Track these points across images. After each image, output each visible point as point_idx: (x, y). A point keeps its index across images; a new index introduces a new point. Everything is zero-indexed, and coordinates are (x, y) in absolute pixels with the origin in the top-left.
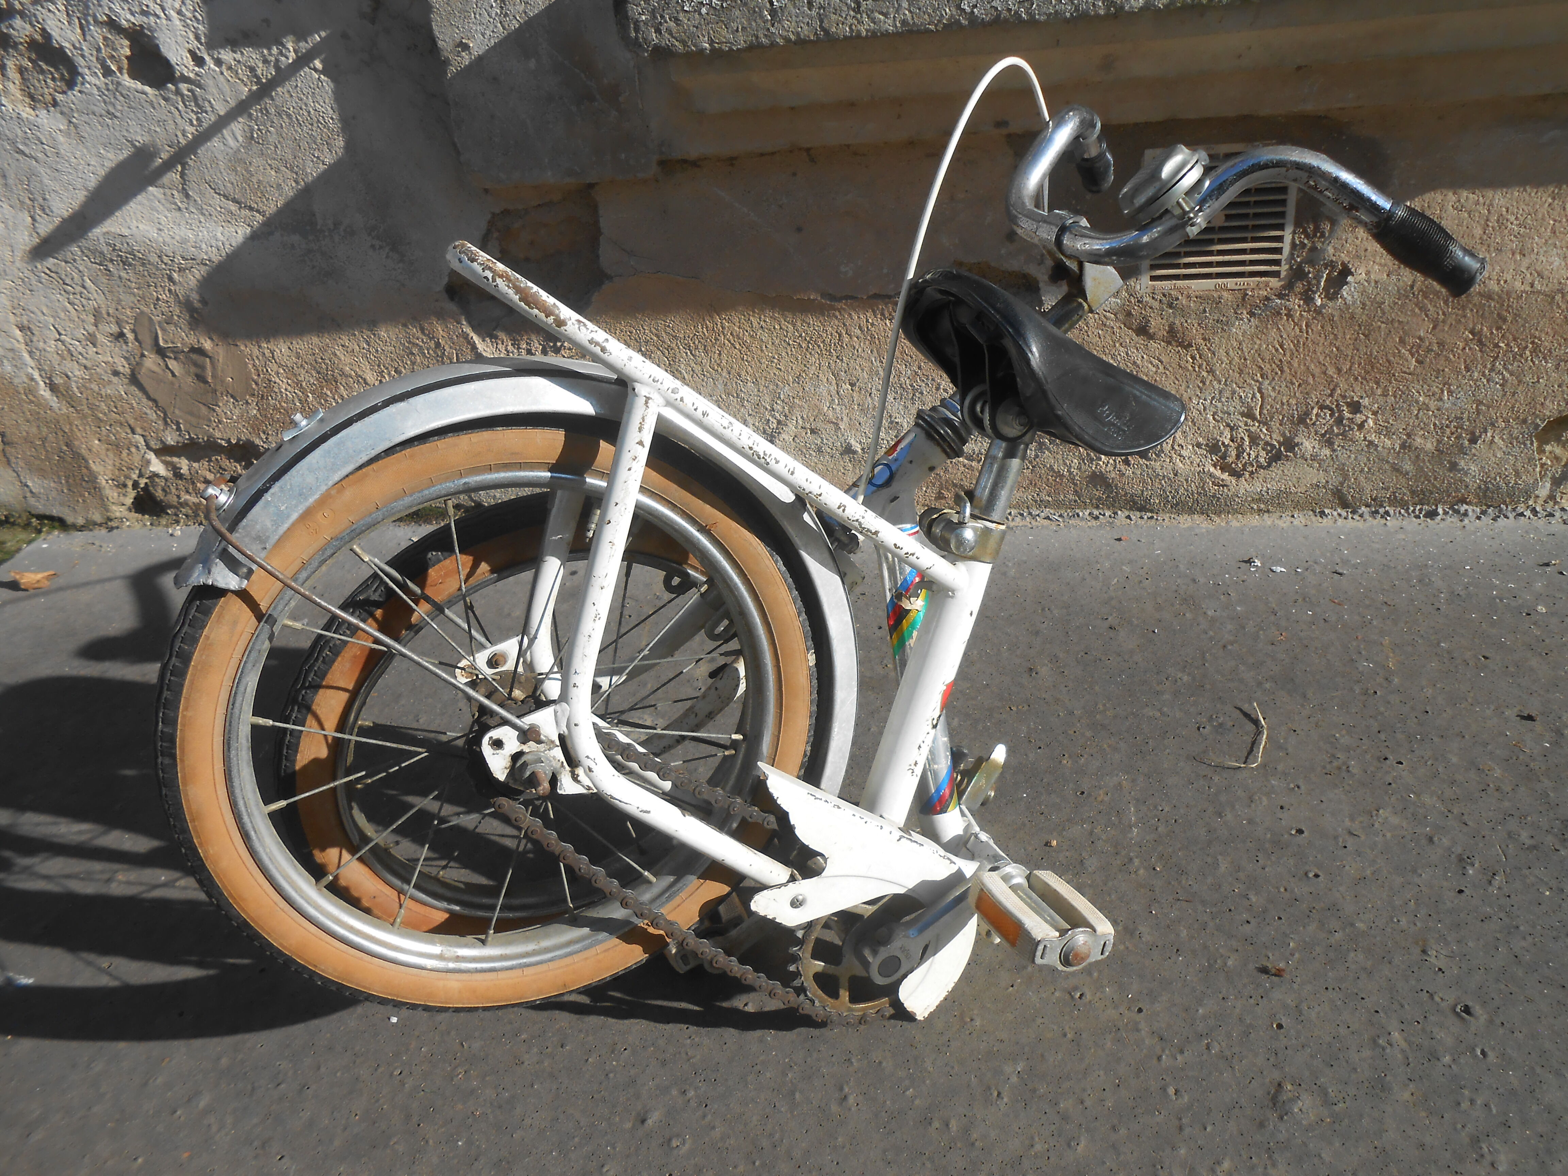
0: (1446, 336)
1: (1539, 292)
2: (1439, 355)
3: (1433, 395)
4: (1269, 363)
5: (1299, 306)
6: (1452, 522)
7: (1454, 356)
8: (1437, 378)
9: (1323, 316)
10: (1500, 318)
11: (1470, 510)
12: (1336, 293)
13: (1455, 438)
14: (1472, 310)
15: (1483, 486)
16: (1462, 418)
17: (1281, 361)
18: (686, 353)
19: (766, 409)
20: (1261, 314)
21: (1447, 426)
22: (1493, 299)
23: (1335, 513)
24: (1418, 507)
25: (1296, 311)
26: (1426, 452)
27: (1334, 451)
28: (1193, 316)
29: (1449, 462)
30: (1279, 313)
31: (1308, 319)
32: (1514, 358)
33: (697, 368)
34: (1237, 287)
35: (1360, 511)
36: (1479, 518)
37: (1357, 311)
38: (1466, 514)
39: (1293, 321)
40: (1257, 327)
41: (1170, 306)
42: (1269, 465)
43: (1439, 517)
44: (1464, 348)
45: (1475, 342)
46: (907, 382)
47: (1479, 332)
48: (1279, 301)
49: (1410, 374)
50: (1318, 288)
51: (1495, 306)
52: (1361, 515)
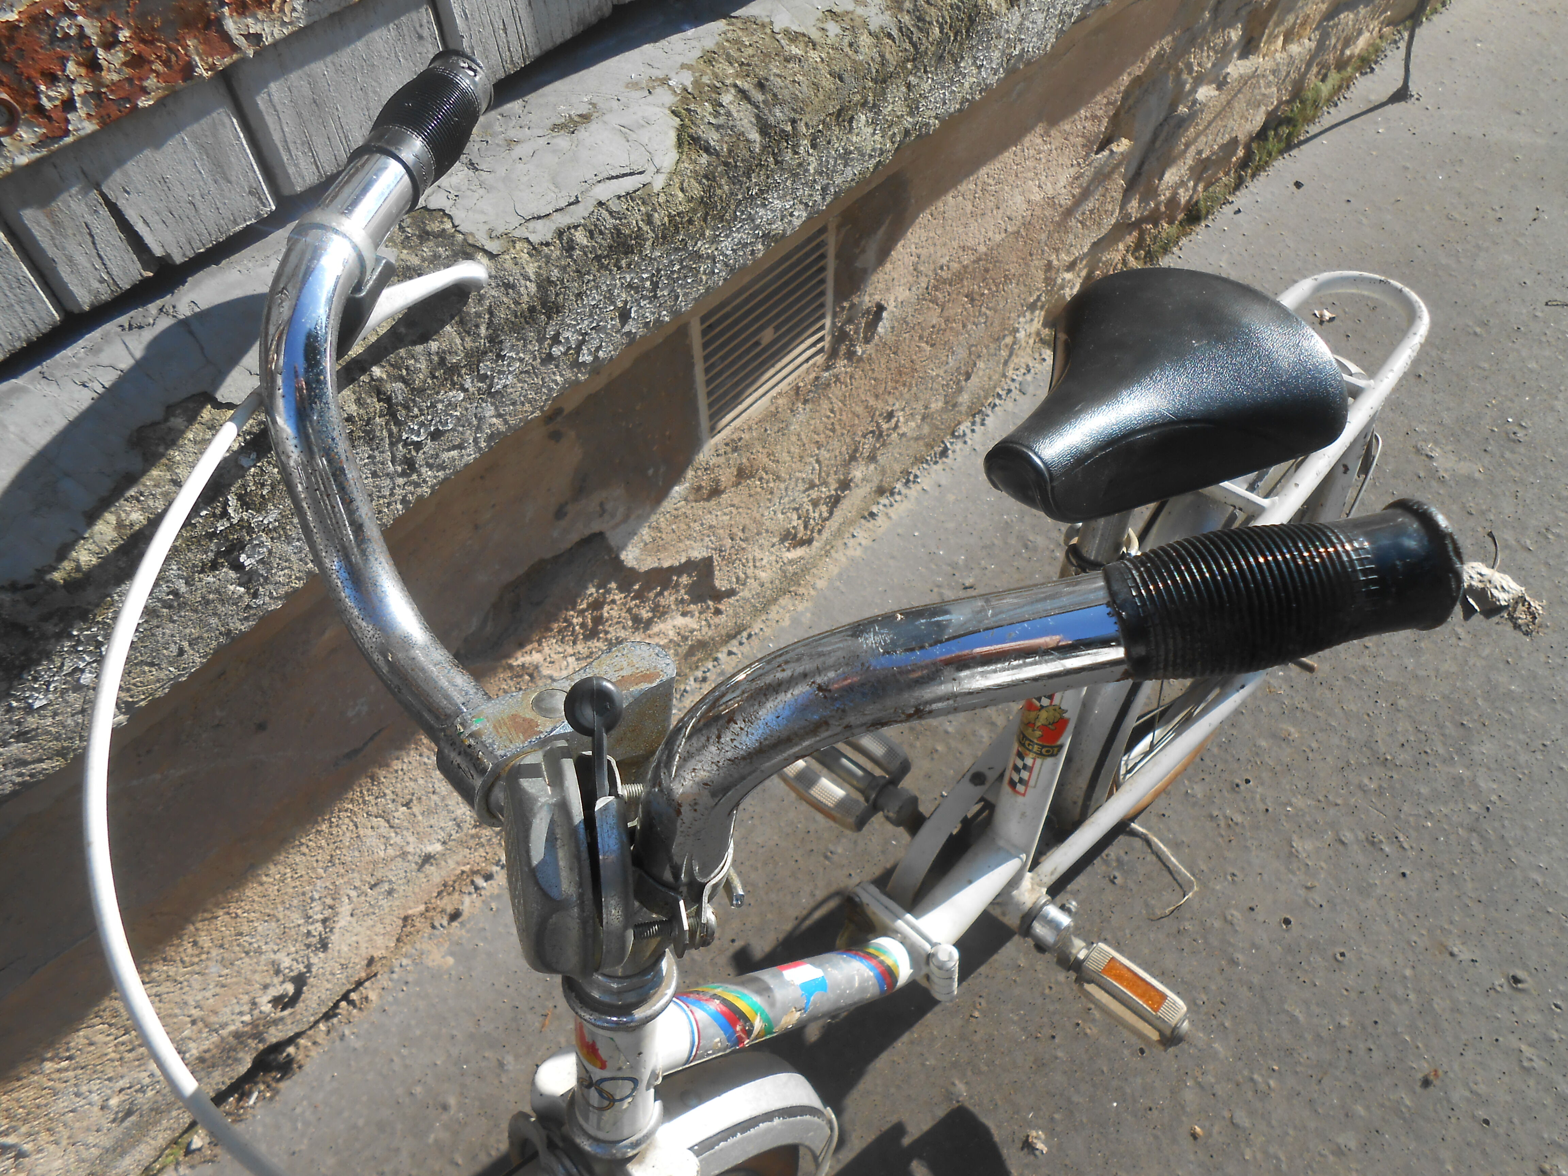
0: (950, 311)
1: (1010, 234)
2: (945, 330)
3: (942, 364)
4: (824, 433)
5: (844, 366)
6: (957, 447)
7: (956, 323)
8: (945, 349)
9: (862, 361)
10: (986, 271)
11: (965, 429)
12: (873, 334)
13: (956, 385)
14: (967, 278)
15: (970, 405)
16: (960, 367)
17: (832, 423)
19: (299, 926)
20: (814, 397)
21: (951, 381)
23: (881, 507)
24: (933, 454)
25: (842, 371)
26: (937, 410)
27: (877, 462)
29: (952, 405)
30: (828, 385)
31: (852, 372)
32: (993, 296)
34: (790, 387)
35: (896, 490)
36: (973, 431)
37: (889, 337)
38: (964, 434)
39: (840, 382)
40: (811, 410)
41: (735, 450)
42: (831, 513)
43: (949, 452)
44: (962, 313)
45: (969, 302)
47: (972, 292)
48: (827, 374)
49: (926, 360)
50: (858, 339)
52: (899, 493)
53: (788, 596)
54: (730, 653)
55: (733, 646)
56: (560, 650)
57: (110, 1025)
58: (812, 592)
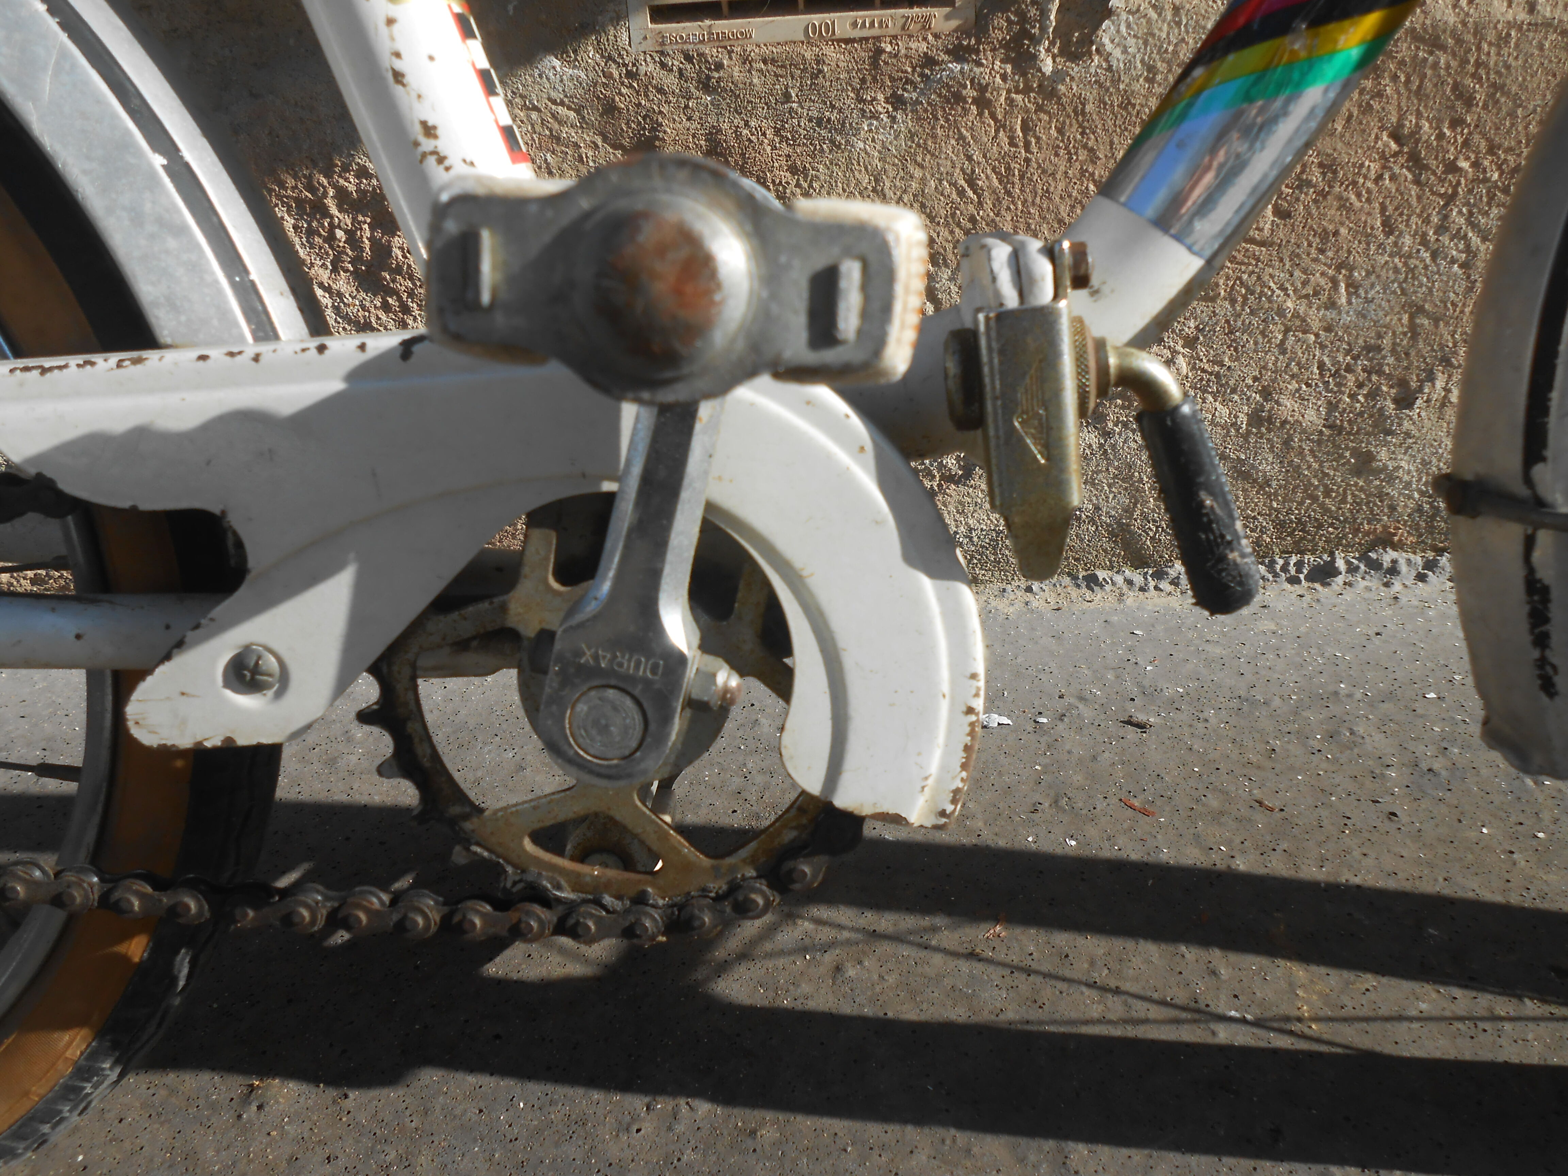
0: (1339, 145)
1: (1548, 24)
2: (1324, 195)
3: (1316, 293)
4: (947, 224)
5: (1004, 77)
6: (1368, 589)
7: (1359, 195)
8: (1322, 251)
9: (1058, 103)
10: (1459, 97)
11: (1402, 563)
12: (1088, 40)
13: (1366, 396)
14: (1395, 78)
15: (1426, 507)
16: (1379, 349)
17: (972, 219)
20: (918, 102)
21: (1349, 369)
22: (1443, 48)
23: (1119, 579)
24: (1294, 559)
25: (998, 89)
26: (1304, 431)
27: (1107, 434)
28: (762, 112)
29: (1355, 452)
30: (959, 98)
31: (1027, 111)
32: (1491, 197)
34: (857, 34)
35: (1173, 573)
36: (1421, 578)
37: (1136, 87)
38: (1393, 570)
39: (993, 116)
40: (912, 135)
41: (706, 86)
43: (1340, 579)
44: (1379, 178)
45: (1402, 160)
47: (1412, 134)
48: (956, 67)
49: (1262, 244)
50: (1043, 29)
51: (1448, 67)
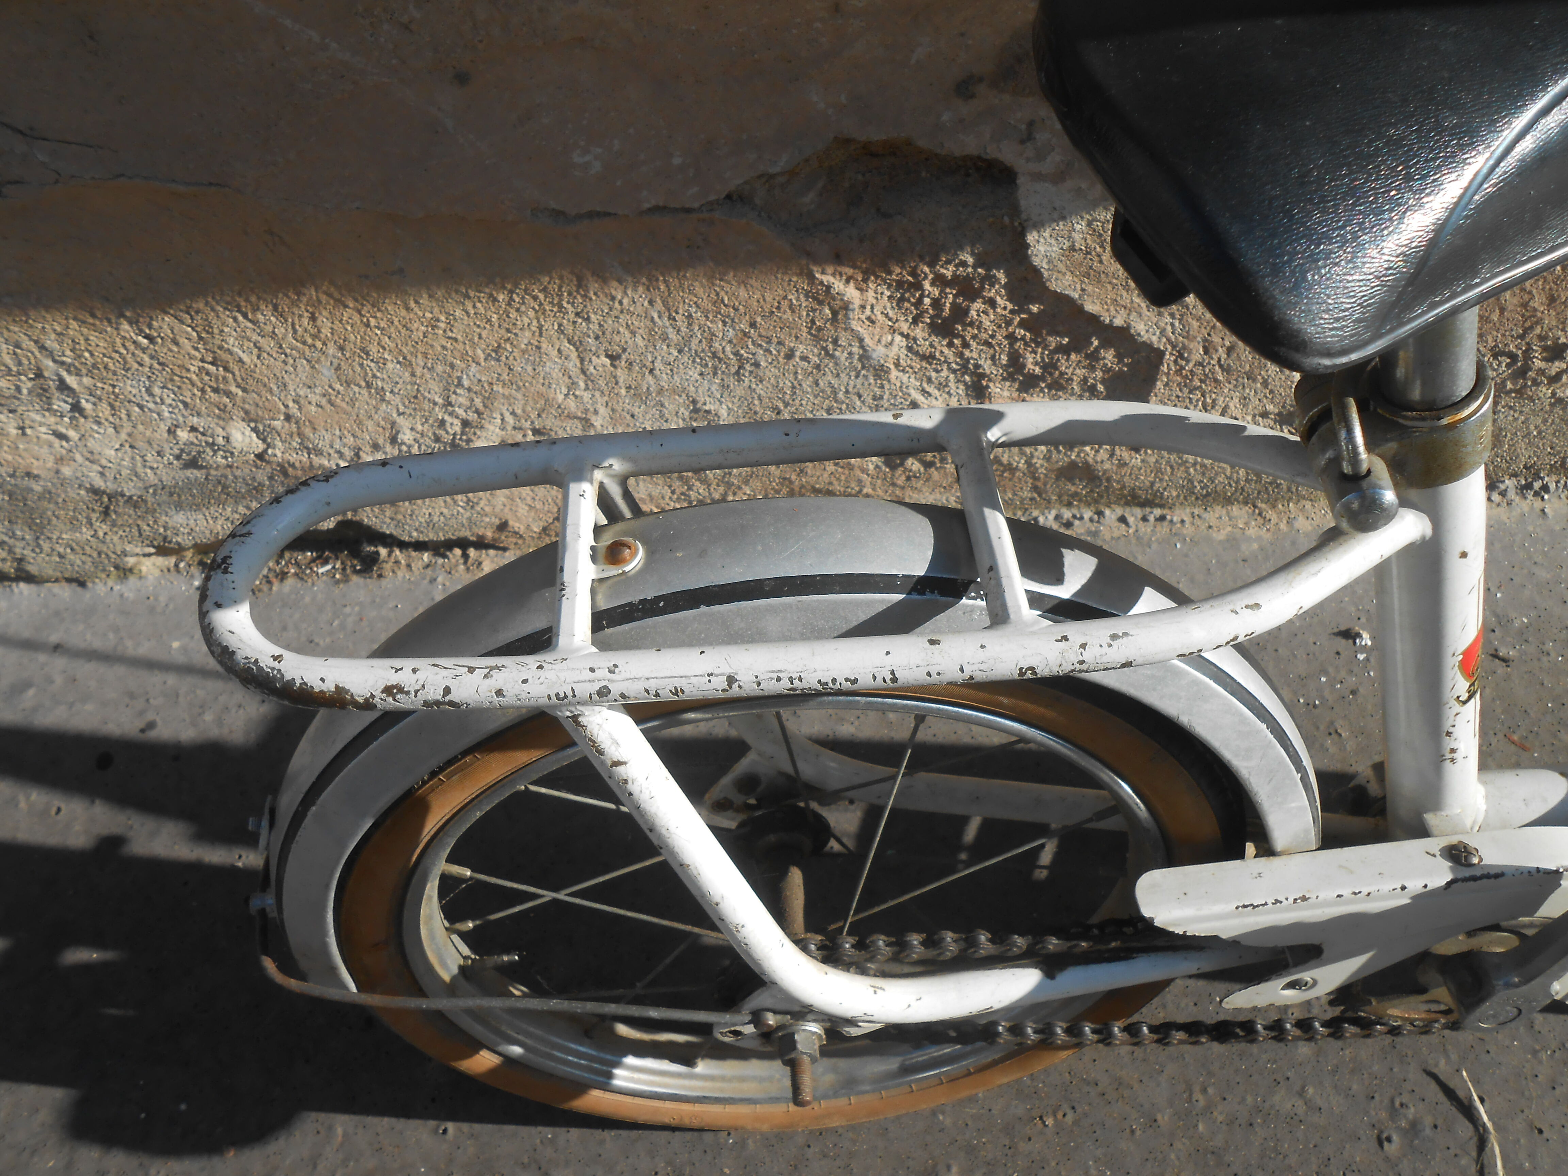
18: (235, 319)
19: (435, 404)
33: (268, 344)
46: (728, 349)
52: (1503, 494)
53: (1247, 509)
54: (1123, 520)
55: (1134, 515)
56: (891, 314)
57: (200, 338)
58: (1283, 526)
